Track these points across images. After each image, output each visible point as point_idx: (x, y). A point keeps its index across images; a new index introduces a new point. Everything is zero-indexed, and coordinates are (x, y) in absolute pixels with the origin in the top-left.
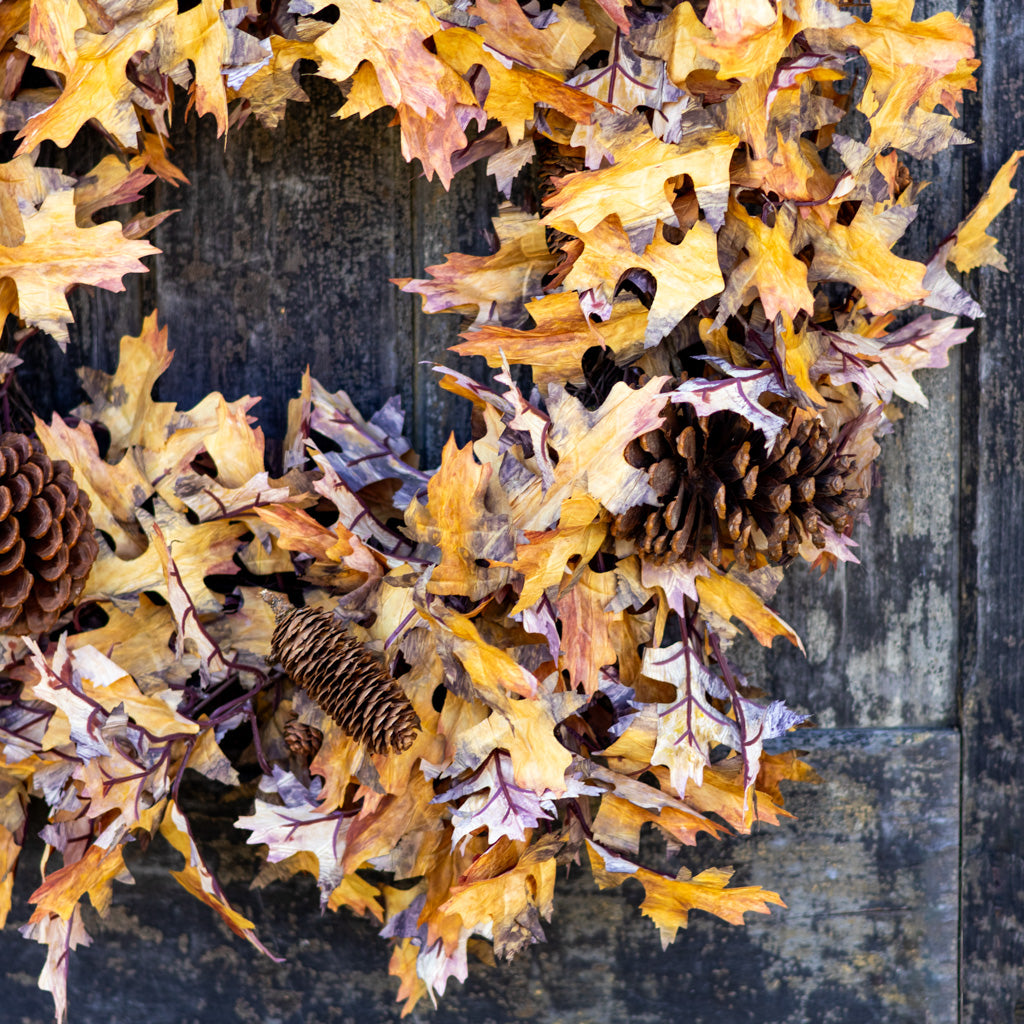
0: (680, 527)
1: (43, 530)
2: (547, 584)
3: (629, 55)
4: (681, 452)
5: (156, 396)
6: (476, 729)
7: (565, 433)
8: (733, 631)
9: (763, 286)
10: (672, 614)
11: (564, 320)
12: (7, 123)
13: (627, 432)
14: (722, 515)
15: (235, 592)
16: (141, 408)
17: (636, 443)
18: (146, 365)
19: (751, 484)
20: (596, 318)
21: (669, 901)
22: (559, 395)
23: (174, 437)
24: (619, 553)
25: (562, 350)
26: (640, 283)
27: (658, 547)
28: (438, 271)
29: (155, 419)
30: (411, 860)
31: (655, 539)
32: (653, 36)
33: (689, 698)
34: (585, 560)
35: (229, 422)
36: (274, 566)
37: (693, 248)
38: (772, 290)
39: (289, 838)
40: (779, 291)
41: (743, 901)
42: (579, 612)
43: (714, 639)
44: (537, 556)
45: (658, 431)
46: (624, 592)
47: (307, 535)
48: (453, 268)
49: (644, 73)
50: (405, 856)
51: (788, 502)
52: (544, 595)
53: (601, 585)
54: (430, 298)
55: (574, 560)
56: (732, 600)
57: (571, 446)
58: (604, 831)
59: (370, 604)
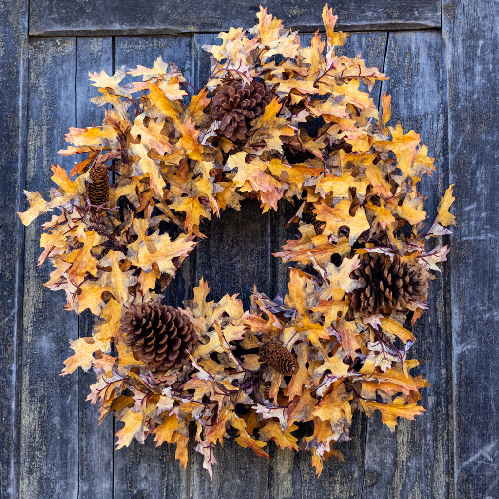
0: (371, 296)
1: (181, 325)
2: (332, 320)
3: (328, 168)
4: (367, 273)
5: (207, 301)
6: (319, 368)
7: (331, 274)
8: (394, 336)
9: (380, 221)
10: (375, 331)
11: (324, 245)
12: (149, 225)
13: (349, 271)
14: (383, 290)
15: (241, 357)
16: (203, 306)
17: (353, 273)
18: (202, 294)
19: (390, 279)
20: (334, 243)
21: (390, 416)
22: (327, 263)
23: (215, 311)
24: (355, 317)
25: (324, 256)
26: (345, 230)
27: (366, 304)
28: (285, 247)
29: (208, 307)
30: (307, 415)
31: (364, 302)
32: (334, 160)
33: (383, 351)
34: (344, 315)
35: (231, 301)
36: (252, 346)
37: (359, 217)
38: (383, 221)
39: (269, 412)
40: (385, 221)
41: (413, 411)
42: (346, 335)
43: (388, 339)
44: (328, 310)
45: (358, 269)
46: (359, 327)
47: (259, 326)
48: (289, 246)
49: (333, 172)
50: (305, 414)
51: (402, 283)
52: (332, 324)
53: (351, 326)
54: (284, 257)
55: (340, 314)
56: (392, 329)
57: (333, 278)
58: (364, 395)
59: (281, 339)
